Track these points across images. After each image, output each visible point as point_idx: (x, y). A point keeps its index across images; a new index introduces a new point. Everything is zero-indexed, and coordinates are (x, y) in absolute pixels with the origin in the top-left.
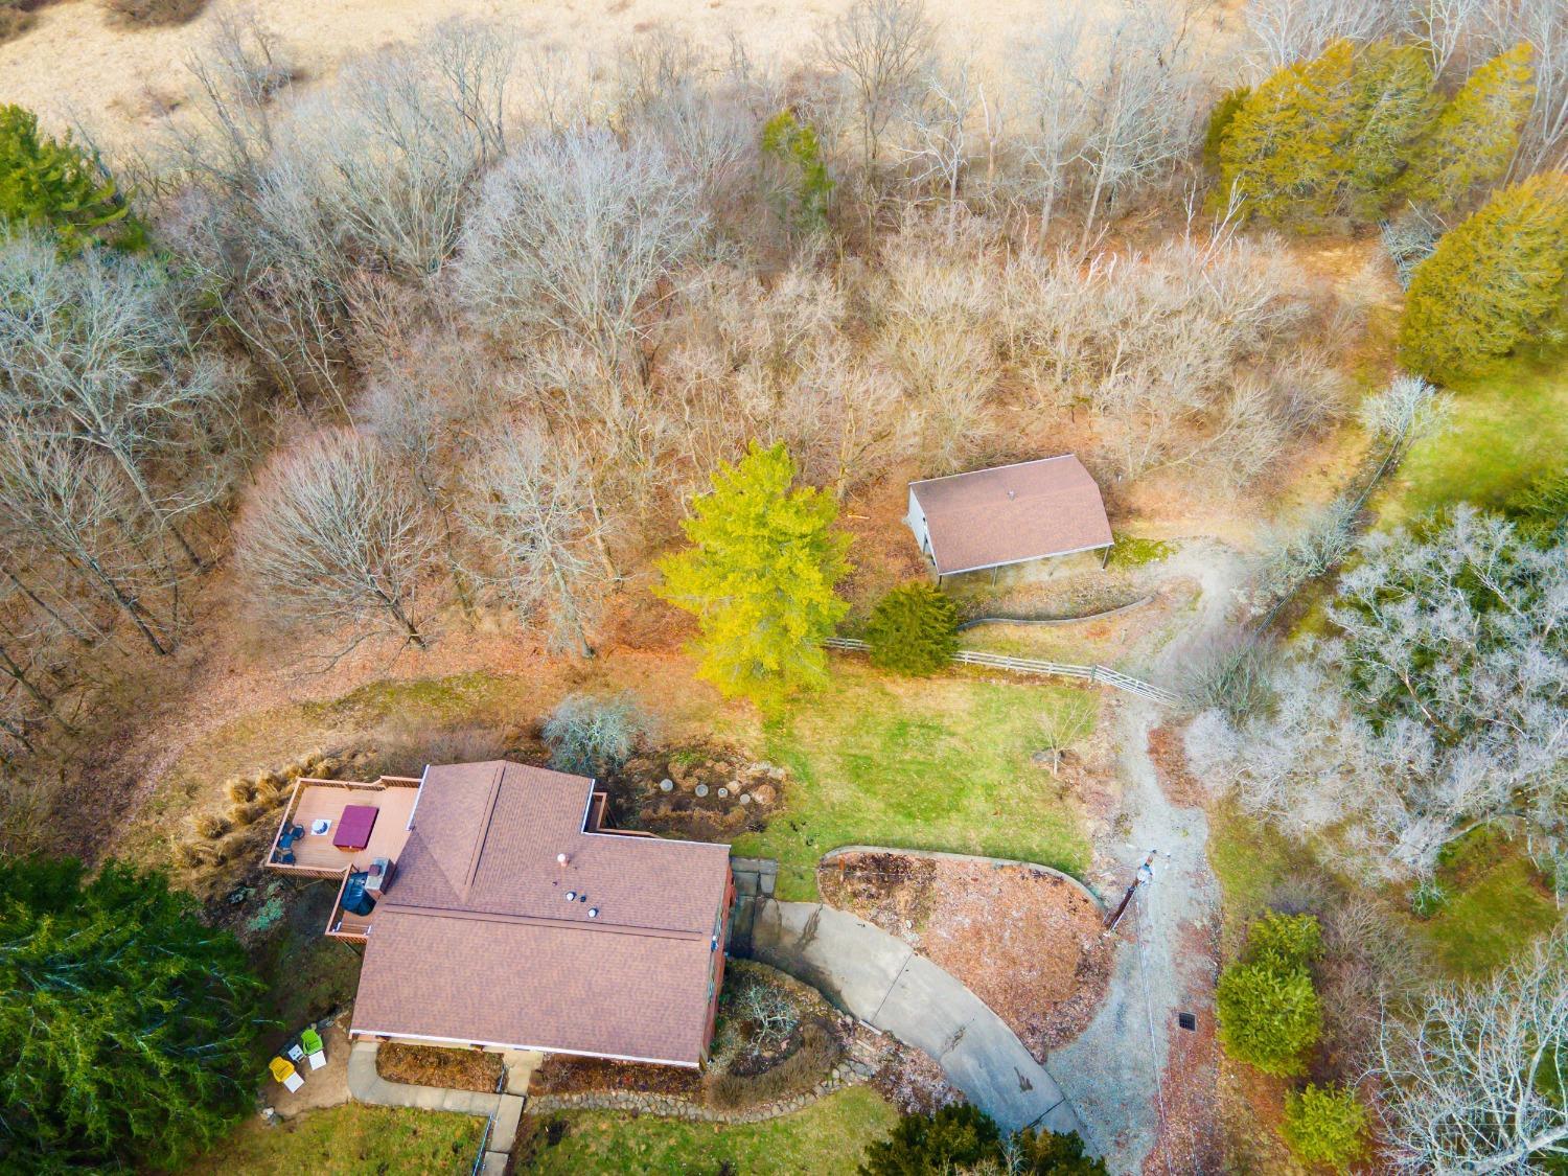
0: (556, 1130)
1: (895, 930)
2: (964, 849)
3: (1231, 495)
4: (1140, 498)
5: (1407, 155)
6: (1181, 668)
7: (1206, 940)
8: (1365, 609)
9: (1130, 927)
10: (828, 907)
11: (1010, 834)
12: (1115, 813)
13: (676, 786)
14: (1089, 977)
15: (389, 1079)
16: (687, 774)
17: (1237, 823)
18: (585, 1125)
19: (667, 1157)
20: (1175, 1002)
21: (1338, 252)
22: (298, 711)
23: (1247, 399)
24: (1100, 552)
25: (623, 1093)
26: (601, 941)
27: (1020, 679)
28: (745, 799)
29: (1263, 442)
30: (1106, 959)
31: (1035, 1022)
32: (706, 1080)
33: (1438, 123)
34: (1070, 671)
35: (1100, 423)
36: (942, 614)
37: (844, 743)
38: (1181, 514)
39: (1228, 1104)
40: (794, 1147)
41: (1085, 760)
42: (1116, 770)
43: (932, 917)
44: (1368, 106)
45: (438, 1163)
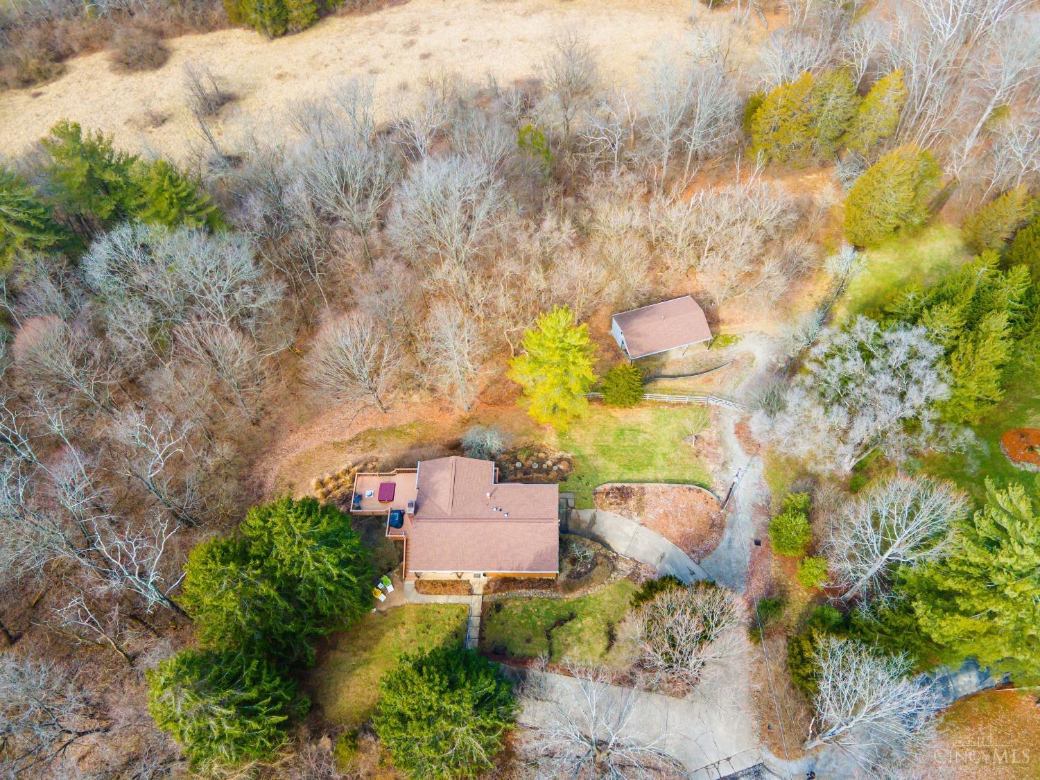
0: (498, 607)
1: (630, 517)
2: (657, 481)
3: (766, 311)
4: (723, 314)
5: (845, 125)
6: (746, 394)
7: (764, 510)
8: (821, 363)
9: (732, 508)
10: (599, 510)
11: (675, 474)
12: (721, 461)
13: (523, 465)
14: (716, 529)
15: (422, 593)
16: (527, 459)
17: (776, 460)
18: (510, 604)
19: (546, 613)
20: (752, 536)
21: (814, 176)
22: (331, 446)
23: (770, 266)
24: (706, 343)
25: (524, 591)
26: (511, 526)
27: (674, 405)
28: (555, 468)
29: (779, 283)
30: (722, 521)
31: (694, 548)
32: (558, 583)
33: (858, 111)
34: (697, 400)
35: (700, 277)
36: (637, 378)
37: (596, 440)
38: (743, 321)
39: (776, 574)
40: (599, 604)
41: (707, 439)
42: (720, 442)
43: (646, 510)
44: (822, 105)
45: (451, 622)
